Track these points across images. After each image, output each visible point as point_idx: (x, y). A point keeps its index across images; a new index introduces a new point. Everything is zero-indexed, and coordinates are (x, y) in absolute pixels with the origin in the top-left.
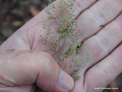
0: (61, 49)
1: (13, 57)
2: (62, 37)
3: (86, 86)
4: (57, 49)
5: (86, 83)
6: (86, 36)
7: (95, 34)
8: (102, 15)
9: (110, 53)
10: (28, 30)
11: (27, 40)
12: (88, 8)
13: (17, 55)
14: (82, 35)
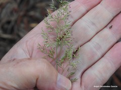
0: (59, 56)
1: (14, 65)
2: (59, 45)
3: (83, 87)
4: (55, 56)
5: (83, 84)
6: (80, 43)
7: (89, 41)
8: (94, 24)
9: (103, 56)
10: (27, 41)
11: (27, 50)
12: (80, 18)
13: (18, 63)
14: (76, 42)
